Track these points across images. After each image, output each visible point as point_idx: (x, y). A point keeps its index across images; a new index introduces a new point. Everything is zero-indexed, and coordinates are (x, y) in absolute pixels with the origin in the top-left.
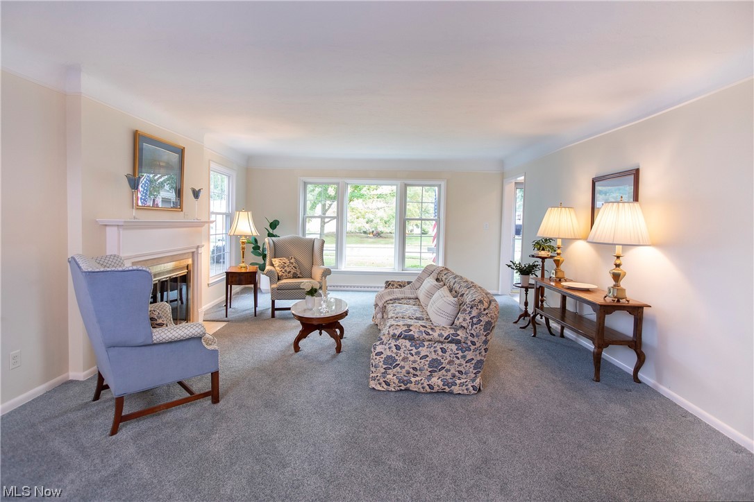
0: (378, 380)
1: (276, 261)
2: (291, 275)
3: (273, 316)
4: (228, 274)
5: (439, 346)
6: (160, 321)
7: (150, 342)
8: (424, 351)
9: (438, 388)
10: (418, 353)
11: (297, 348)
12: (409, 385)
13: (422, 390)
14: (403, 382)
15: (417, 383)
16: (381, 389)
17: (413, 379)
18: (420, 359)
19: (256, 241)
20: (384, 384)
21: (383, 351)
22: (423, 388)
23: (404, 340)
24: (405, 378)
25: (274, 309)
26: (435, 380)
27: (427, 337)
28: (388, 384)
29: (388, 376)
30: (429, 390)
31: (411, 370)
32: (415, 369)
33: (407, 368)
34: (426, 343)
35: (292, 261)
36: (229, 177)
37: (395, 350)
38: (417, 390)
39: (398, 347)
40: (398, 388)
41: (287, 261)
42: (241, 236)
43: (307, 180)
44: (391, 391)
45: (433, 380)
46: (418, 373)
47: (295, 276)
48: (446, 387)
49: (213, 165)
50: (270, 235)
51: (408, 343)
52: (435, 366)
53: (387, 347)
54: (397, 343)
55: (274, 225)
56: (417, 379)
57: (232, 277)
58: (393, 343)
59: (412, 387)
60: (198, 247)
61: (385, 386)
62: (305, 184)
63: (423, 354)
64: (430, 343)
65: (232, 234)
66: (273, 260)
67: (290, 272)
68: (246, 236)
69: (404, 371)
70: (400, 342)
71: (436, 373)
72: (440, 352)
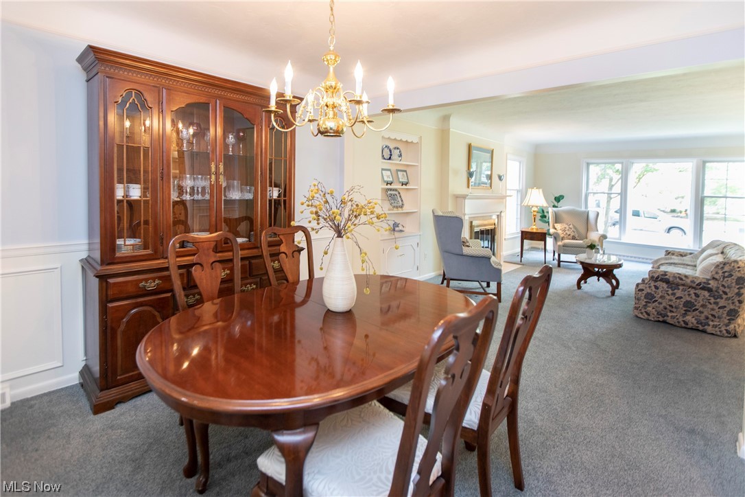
0: (640, 310)
1: (558, 226)
2: (570, 237)
3: (559, 266)
4: (522, 232)
5: (692, 291)
6: (468, 244)
7: (461, 253)
8: (679, 293)
9: (692, 325)
10: (673, 294)
11: (579, 287)
12: (665, 318)
13: (677, 324)
14: (661, 314)
15: (673, 317)
16: (642, 317)
17: (670, 314)
18: (676, 299)
19: (543, 211)
20: (644, 314)
21: (644, 288)
22: (679, 322)
23: (661, 283)
24: (662, 312)
25: (559, 261)
26: (689, 318)
27: (681, 281)
28: (649, 315)
29: (648, 308)
30: (684, 325)
31: (668, 307)
32: (671, 306)
33: (664, 304)
34: (681, 288)
35: (571, 226)
36: (520, 162)
37: (654, 289)
38: (673, 323)
39: (656, 288)
40: (656, 319)
41: (566, 226)
42: (533, 207)
43: (590, 161)
44: (651, 320)
45: (687, 317)
46: (674, 310)
47: (574, 238)
48: (700, 326)
49: (509, 156)
50: (554, 206)
51: (665, 285)
52: (689, 306)
53: (647, 286)
54: (656, 284)
55: (558, 199)
56: (673, 314)
57: (526, 235)
58: (653, 284)
59: (669, 320)
60: (501, 212)
61: (646, 316)
62: (588, 164)
63: (678, 295)
64: (685, 287)
65: (526, 204)
66: (556, 225)
67: (569, 235)
68: (537, 207)
69: (662, 306)
70: (658, 284)
71: (690, 313)
72: (693, 296)
